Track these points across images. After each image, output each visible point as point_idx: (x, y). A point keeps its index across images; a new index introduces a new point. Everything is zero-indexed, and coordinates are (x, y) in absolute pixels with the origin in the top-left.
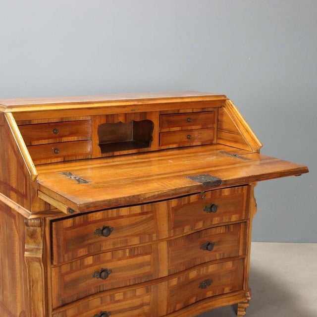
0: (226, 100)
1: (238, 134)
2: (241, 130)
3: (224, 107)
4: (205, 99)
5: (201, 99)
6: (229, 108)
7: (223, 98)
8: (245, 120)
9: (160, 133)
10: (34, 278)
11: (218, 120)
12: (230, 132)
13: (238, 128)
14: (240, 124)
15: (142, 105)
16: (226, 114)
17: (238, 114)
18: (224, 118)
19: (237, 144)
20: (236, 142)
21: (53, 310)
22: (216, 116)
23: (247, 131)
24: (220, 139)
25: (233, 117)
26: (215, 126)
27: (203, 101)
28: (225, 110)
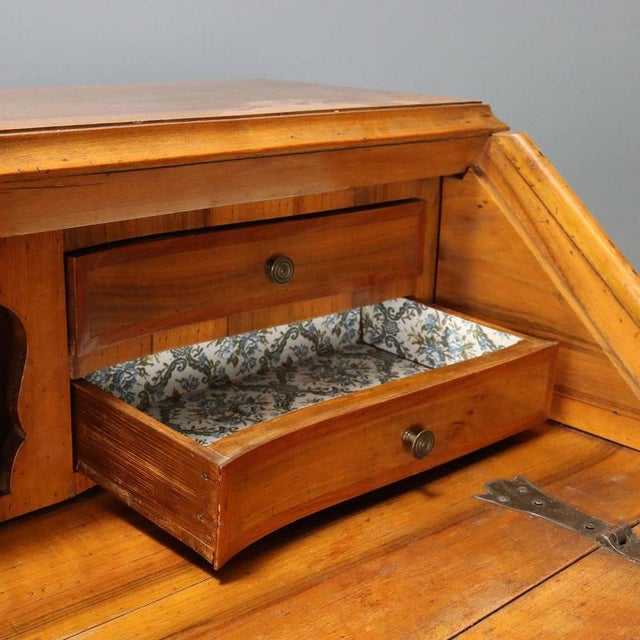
0: (490, 133)
3: (480, 173)
4: (378, 132)
5: (353, 133)
6: (517, 180)
7: (475, 122)
8: (624, 260)
11: (439, 252)
13: (577, 309)
16: (495, 217)
17: (575, 224)
18: (483, 243)
22: (430, 229)
25: (543, 241)
27: (366, 145)
28: (488, 191)
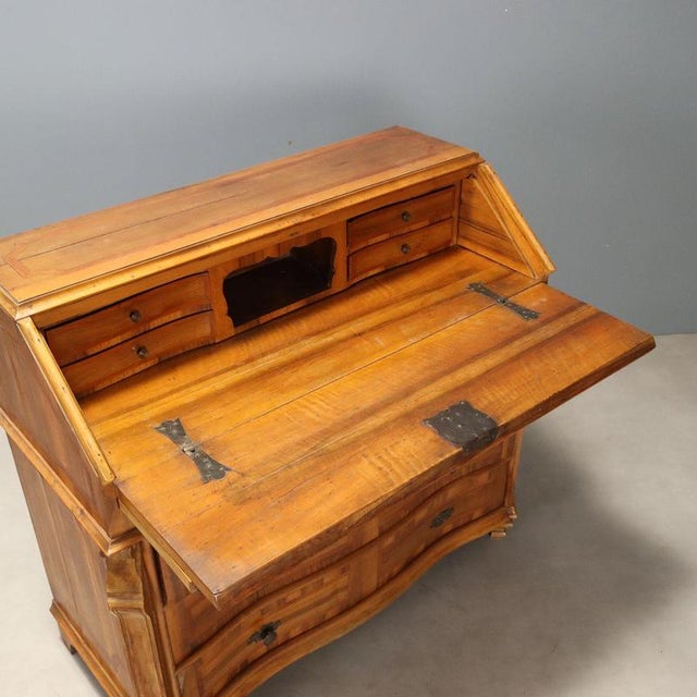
0: (478, 164)
1: (504, 237)
2: (510, 230)
3: (474, 177)
4: (439, 173)
5: (430, 176)
6: (486, 182)
7: (473, 161)
9: (348, 257)
10: (133, 632)
11: (461, 201)
12: (486, 229)
14: (508, 217)
15: (312, 220)
16: (479, 193)
18: (475, 201)
19: (502, 258)
20: (499, 252)
21: (177, 666)
22: (458, 195)
23: (524, 235)
24: (465, 238)
25: (493, 202)
26: (455, 214)
27: (434, 179)
28: (477, 184)
